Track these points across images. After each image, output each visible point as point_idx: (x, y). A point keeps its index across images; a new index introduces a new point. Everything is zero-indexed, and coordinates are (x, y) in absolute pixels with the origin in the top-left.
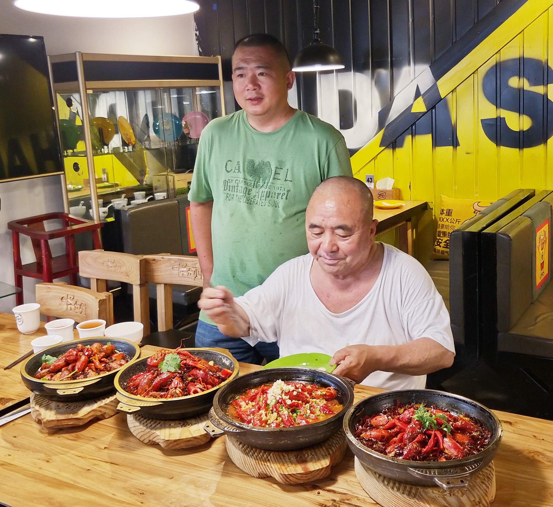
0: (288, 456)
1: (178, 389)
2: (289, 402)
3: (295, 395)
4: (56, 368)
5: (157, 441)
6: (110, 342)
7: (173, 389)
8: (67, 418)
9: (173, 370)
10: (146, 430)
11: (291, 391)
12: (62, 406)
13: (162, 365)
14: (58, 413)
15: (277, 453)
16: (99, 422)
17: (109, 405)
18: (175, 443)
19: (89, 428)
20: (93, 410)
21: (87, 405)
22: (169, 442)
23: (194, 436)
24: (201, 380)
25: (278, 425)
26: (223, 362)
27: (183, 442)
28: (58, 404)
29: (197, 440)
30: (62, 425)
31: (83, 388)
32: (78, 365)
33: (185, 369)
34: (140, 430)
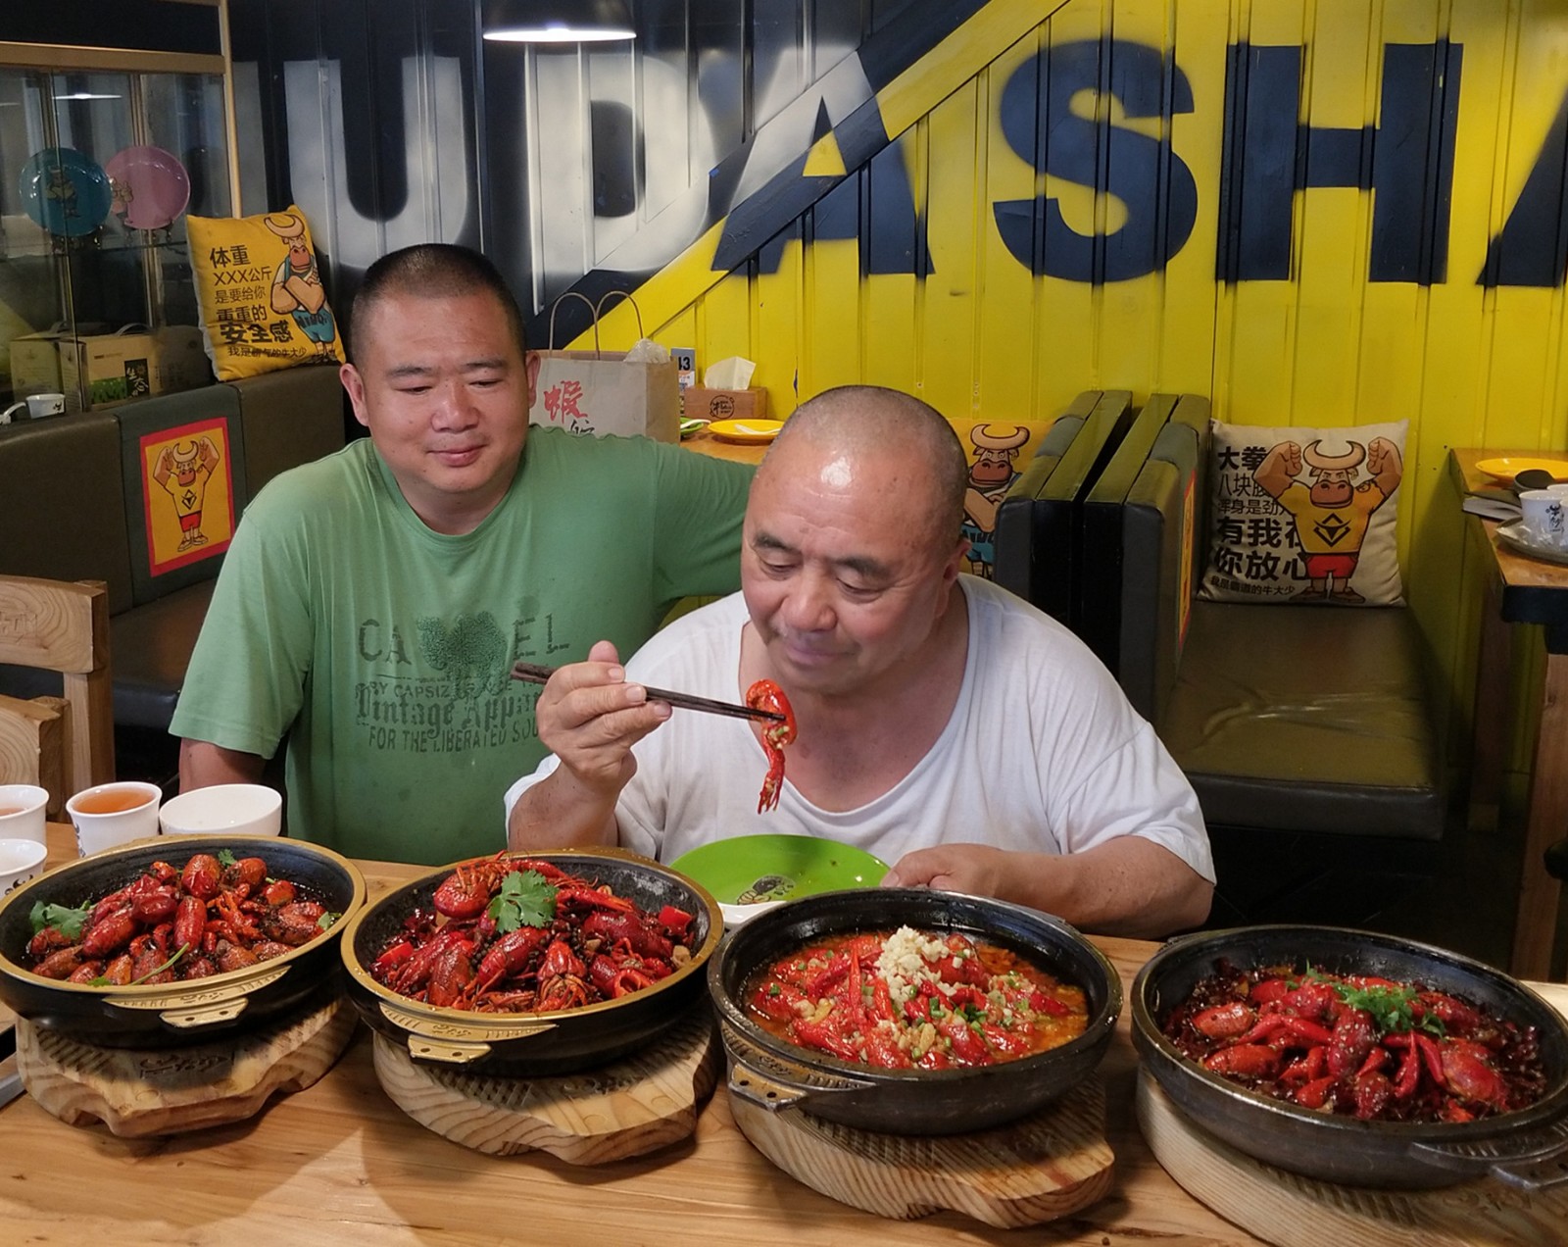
1: (571, 977)
2: (949, 991)
3: (957, 969)
4: (107, 943)
5: (537, 1144)
6: (227, 851)
7: (555, 979)
8: (203, 1100)
9: (537, 920)
10: (493, 1112)
11: (944, 957)
12: (159, 1062)
13: (499, 906)
14: (156, 1087)
16: (286, 1102)
17: (310, 1046)
18: (611, 1144)
19: (262, 1124)
20: (274, 1068)
21: (242, 1052)
22: (590, 1144)
23: (663, 1116)
24: (629, 945)
25: (942, 1059)
26: (640, 886)
27: (636, 1137)
28: (141, 1057)
29: (670, 1128)
30: (187, 1125)
31: (242, 1004)
32: (186, 928)
33: (573, 916)
34: (467, 1116)
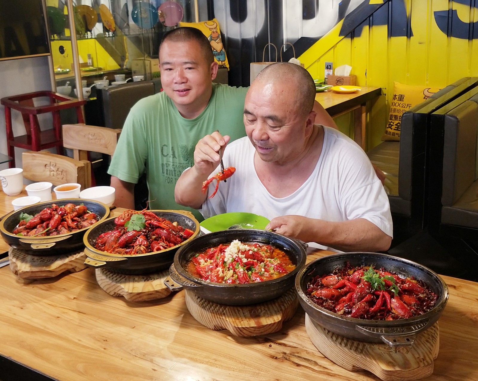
0: (242, 310)
1: (143, 246)
2: (245, 260)
3: (250, 255)
4: (32, 225)
5: (122, 294)
6: (83, 204)
7: (138, 246)
8: (40, 270)
9: (138, 229)
10: (111, 283)
11: (247, 250)
12: (37, 259)
13: (128, 224)
14: (32, 265)
15: (232, 308)
16: (70, 275)
17: (79, 259)
18: (138, 296)
19: (61, 280)
20: (65, 264)
21: (59, 259)
22: (132, 295)
23: (156, 290)
24: (164, 239)
25: (234, 282)
26: (186, 223)
27: (146, 295)
28: (33, 257)
29: (158, 293)
30: (36, 277)
31: (54, 244)
32: (52, 222)
33: (150, 228)
34: (106, 283)
